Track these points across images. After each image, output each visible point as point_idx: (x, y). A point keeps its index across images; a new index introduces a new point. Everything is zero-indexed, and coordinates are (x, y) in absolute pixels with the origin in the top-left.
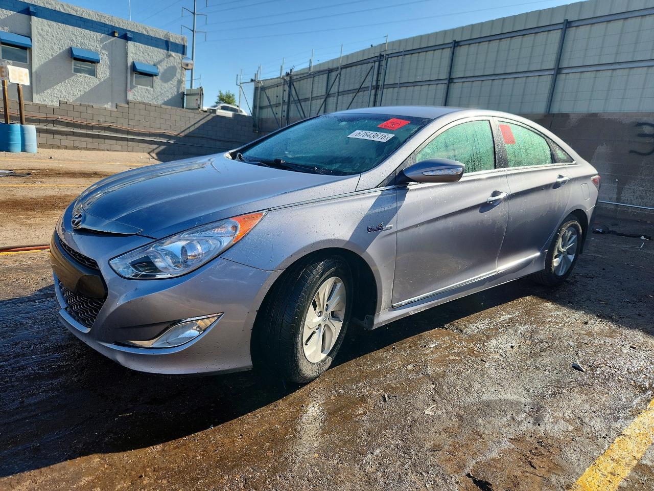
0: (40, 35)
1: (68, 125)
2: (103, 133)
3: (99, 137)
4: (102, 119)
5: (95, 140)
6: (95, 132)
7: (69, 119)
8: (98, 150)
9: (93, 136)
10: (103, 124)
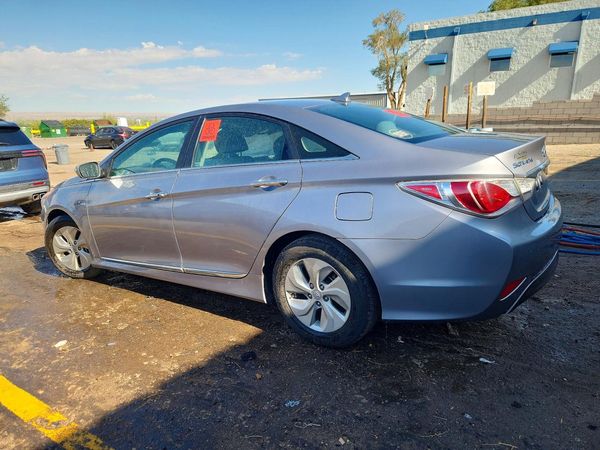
0: (589, 35)
1: (537, 122)
2: (572, 126)
3: (567, 130)
4: (572, 112)
5: (562, 134)
6: (564, 126)
7: (539, 117)
8: (565, 143)
9: (560, 131)
10: (573, 118)
